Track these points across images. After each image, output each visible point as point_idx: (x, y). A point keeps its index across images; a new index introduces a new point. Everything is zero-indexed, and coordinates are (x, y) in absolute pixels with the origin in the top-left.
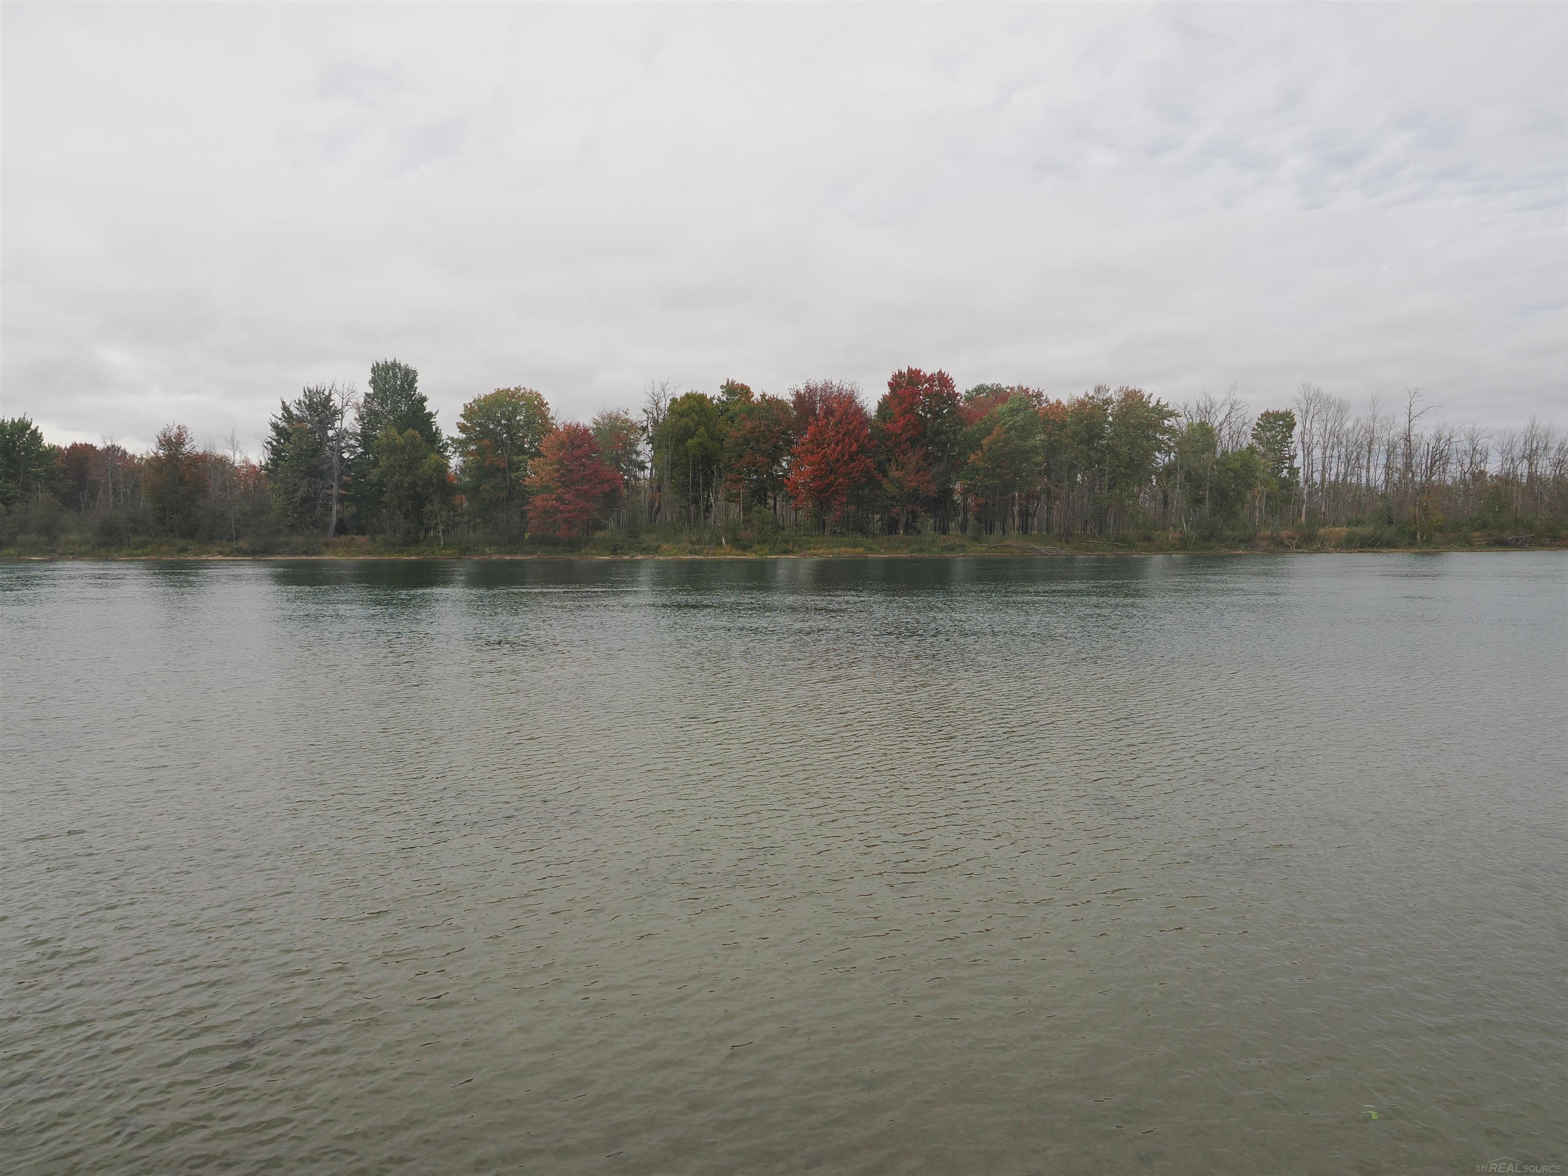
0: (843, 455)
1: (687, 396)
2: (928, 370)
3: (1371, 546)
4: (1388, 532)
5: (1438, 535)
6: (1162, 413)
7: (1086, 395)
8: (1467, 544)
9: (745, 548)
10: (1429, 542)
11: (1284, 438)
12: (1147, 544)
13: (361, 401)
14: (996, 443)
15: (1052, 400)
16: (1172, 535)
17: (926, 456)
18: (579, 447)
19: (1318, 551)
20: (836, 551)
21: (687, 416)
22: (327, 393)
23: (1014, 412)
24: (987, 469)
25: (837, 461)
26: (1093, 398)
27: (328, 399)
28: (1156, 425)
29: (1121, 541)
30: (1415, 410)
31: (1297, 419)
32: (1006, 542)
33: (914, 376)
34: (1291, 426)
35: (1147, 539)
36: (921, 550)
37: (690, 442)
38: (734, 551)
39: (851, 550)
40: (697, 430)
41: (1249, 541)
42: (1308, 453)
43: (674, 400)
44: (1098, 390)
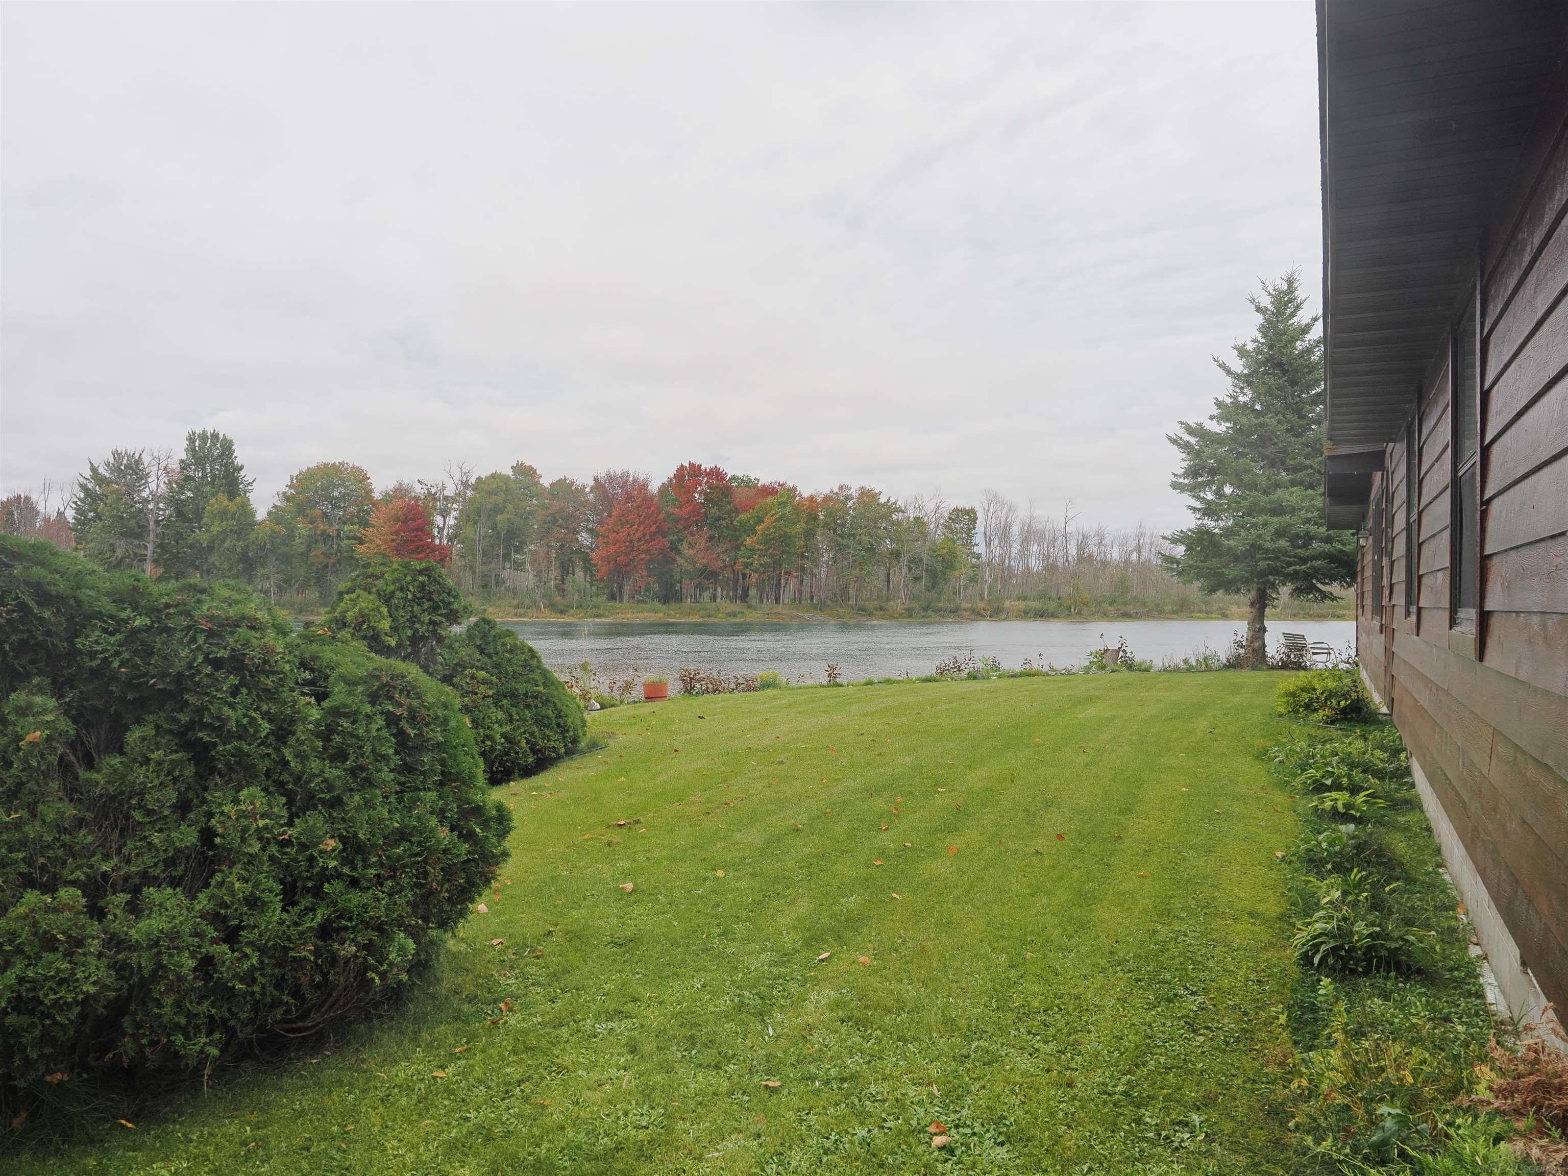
0: (644, 535)
1: (494, 476)
2: (707, 465)
3: (1042, 616)
4: (1052, 606)
5: (1085, 608)
6: (890, 508)
7: (832, 491)
8: (1105, 616)
9: (562, 612)
10: (1079, 613)
11: (970, 530)
12: (881, 613)
13: (175, 466)
14: (768, 529)
15: (806, 494)
16: (898, 605)
17: (711, 538)
18: (413, 520)
19: (1005, 620)
20: (641, 615)
21: (496, 494)
22: (137, 456)
23: (783, 504)
24: (761, 550)
25: (640, 539)
26: (837, 494)
27: (138, 462)
28: (886, 517)
29: (862, 610)
30: (1070, 515)
31: (978, 514)
32: (775, 611)
33: (695, 470)
34: (974, 520)
35: (881, 609)
36: (710, 616)
37: (500, 518)
38: (554, 615)
39: (653, 615)
40: (505, 507)
41: (955, 611)
42: (988, 544)
43: (479, 479)
44: (841, 488)
